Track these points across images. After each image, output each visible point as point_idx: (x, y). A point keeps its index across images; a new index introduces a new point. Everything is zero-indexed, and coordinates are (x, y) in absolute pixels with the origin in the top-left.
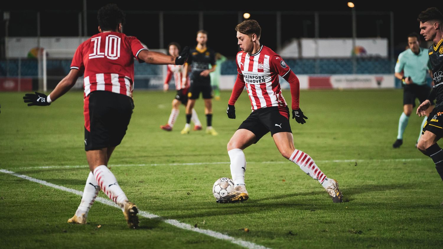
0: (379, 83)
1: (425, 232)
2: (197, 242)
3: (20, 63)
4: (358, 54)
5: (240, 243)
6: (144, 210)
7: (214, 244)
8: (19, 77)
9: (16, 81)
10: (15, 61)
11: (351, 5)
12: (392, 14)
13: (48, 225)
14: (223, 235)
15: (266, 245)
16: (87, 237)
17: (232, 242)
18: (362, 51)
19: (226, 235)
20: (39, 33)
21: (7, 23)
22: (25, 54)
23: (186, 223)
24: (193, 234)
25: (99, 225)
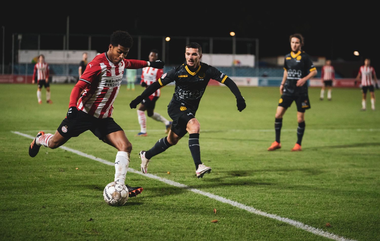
0: (248, 82)
1: (278, 175)
2: (137, 180)
3: (27, 67)
4: (236, 64)
5: (164, 181)
6: (105, 159)
7: (148, 181)
8: (26, 75)
9: (24, 78)
10: (24, 65)
11: (232, 34)
12: (257, 41)
13: (45, 167)
14: (154, 176)
15: (181, 182)
16: (69, 175)
17: (159, 180)
18: (239, 62)
19: (156, 175)
20: (39, 47)
21: (20, 42)
22: (30, 61)
23: (131, 168)
24: (135, 175)
25: (76, 168)
